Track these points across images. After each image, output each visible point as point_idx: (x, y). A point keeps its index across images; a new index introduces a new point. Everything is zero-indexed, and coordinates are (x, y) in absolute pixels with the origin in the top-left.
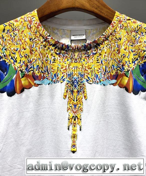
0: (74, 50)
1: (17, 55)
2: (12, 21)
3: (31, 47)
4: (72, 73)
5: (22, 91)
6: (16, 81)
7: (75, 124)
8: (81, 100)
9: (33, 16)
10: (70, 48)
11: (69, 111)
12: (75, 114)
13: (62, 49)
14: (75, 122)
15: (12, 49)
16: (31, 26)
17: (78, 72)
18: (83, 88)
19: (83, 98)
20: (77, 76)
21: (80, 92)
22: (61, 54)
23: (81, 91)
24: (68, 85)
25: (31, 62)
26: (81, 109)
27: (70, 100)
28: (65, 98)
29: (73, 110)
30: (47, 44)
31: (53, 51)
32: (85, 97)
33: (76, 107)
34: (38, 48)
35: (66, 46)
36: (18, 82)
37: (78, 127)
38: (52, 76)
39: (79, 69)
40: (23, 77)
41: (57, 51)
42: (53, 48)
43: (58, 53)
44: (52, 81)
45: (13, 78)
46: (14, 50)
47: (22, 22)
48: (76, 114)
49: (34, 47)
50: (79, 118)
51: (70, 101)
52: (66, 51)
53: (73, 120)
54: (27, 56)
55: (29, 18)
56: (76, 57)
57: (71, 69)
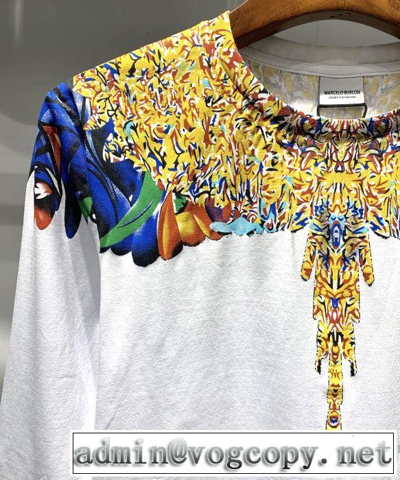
0: (337, 136)
1: (166, 147)
2: (155, 46)
3: (208, 123)
4: (328, 203)
5: (176, 251)
6: (162, 221)
7: (337, 354)
8: (355, 284)
9: (217, 32)
10: (324, 129)
11: (319, 316)
12: (335, 326)
13: (300, 130)
14: (335, 350)
15: (154, 126)
16: (212, 60)
17: (345, 201)
18: (360, 250)
19: (362, 278)
20: (341, 212)
21: (351, 261)
22: (295, 147)
23: (354, 260)
24: (316, 240)
25: (203, 167)
26: (353, 312)
27: (321, 283)
28: (306, 277)
29: (330, 313)
30: (254, 116)
31: (273, 136)
32: (366, 276)
33: (339, 305)
34: (226, 127)
35: (313, 122)
36: (166, 226)
37: (345, 366)
38: (265, 210)
39: (349, 191)
40: (180, 211)
41: (284, 136)
42: (273, 127)
43: (285, 141)
44: (262, 225)
45: (154, 213)
46: (160, 130)
47: (184, 48)
48: (337, 325)
49: (216, 123)
50: (347, 339)
51: (319, 285)
52: (312, 136)
53: (331, 344)
54: (197, 151)
55: (207, 38)
56: (340, 156)
57: (324, 190)
